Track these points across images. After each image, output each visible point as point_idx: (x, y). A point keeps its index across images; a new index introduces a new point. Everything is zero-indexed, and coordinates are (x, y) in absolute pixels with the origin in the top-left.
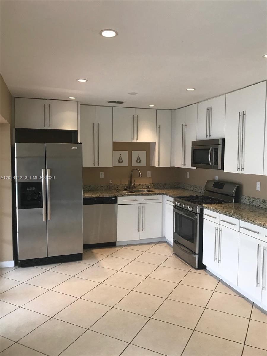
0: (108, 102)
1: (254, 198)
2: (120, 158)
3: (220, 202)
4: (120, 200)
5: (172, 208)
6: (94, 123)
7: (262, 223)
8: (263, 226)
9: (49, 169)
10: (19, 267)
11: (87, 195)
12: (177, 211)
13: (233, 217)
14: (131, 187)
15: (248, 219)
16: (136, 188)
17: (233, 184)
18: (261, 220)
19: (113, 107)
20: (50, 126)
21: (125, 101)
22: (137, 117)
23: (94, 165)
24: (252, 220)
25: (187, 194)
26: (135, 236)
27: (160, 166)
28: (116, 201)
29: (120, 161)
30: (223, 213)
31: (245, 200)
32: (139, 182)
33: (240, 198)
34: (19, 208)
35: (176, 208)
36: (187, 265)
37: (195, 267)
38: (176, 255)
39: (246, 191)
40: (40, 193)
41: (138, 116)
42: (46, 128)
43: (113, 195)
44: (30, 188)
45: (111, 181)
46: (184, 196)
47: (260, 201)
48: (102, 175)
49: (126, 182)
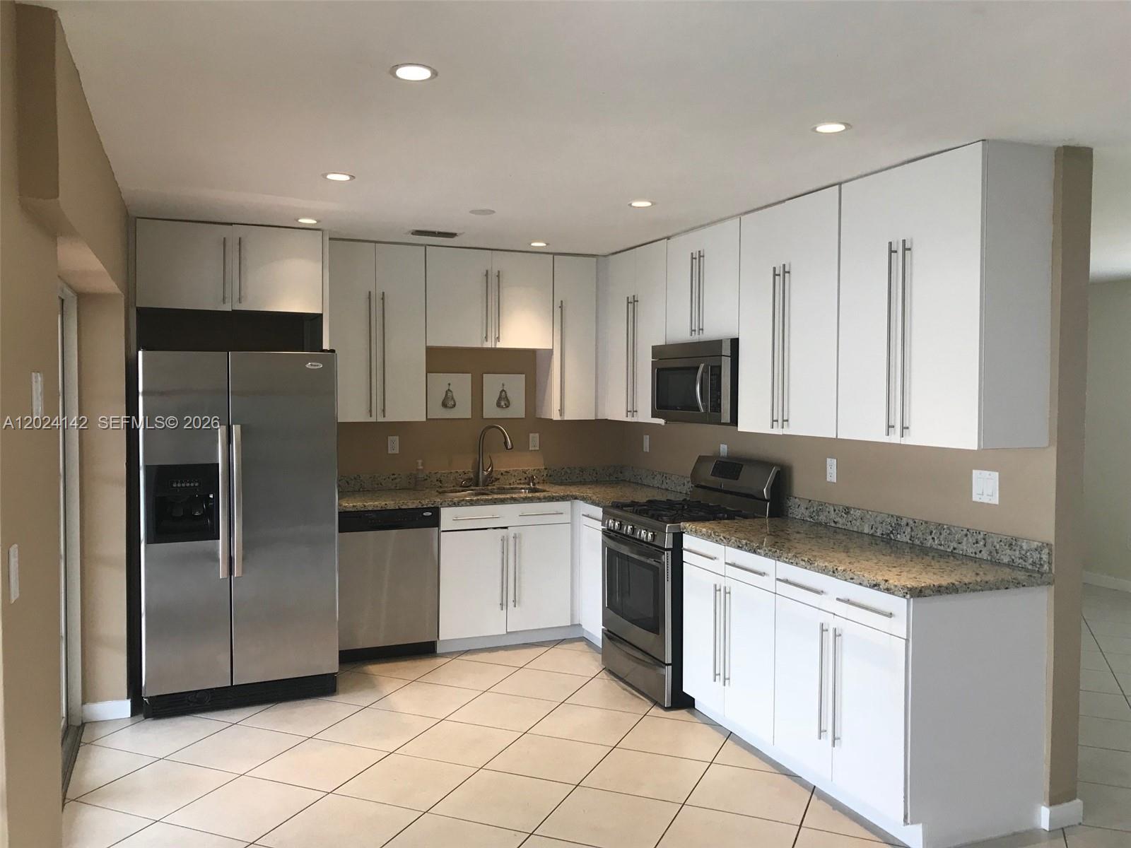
0: (412, 234)
1: (821, 504)
2: (446, 395)
3: (731, 516)
4: (448, 516)
5: (600, 536)
6: (370, 292)
7: (830, 566)
8: (831, 573)
9: (239, 426)
10: (146, 718)
11: (351, 504)
12: (612, 544)
13: (759, 554)
14: (481, 480)
15: (796, 557)
16: (496, 483)
17: (765, 464)
18: (829, 558)
19: (426, 246)
20: (240, 302)
21: (461, 232)
22: (498, 276)
23: (371, 416)
24: (806, 559)
25: (642, 496)
26: (493, 624)
27: (565, 419)
28: (435, 521)
29: (448, 402)
30: (733, 545)
31: (798, 510)
32: (505, 464)
33: (786, 503)
34: (148, 542)
35: (610, 537)
36: (638, 697)
37: (662, 704)
38: (611, 672)
39: (802, 486)
40: (211, 496)
41: (499, 272)
42: (228, 308)
43: (426, 503)
44: (182, 482)
45: (420, 464)
46: (632, 502)
47: (837, 511)
48: (394, 445)
49: (464, 465)
